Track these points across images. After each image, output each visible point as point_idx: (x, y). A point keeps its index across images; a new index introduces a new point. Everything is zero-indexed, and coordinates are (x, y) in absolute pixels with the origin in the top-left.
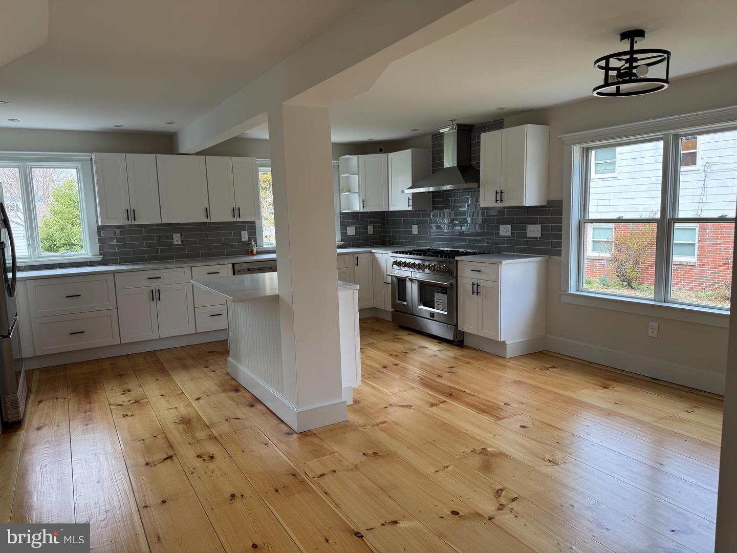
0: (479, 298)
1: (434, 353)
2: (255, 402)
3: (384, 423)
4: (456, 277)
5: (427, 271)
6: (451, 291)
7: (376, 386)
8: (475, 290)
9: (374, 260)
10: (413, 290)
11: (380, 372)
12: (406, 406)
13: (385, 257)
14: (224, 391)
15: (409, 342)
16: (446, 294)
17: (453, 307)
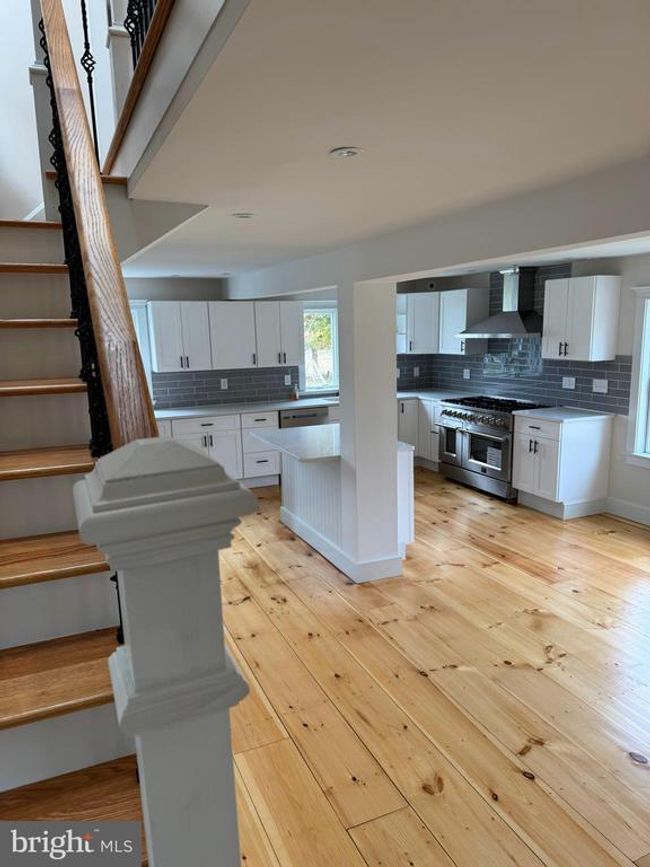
0: (536, 457)
1: (485, 511)
2: (311, 551)
3: (438, 580)
4: (513, 433)
5: (480, 423)
6: (506, 448)
7: (427, 543)
8: (533, 447)
9: (420, 406)
10: (463, 444)
11: (430, 528)
12: (458, 565)
13: (434, 405)
14: (281, 539)
15: (457, 497)
16: (499, 448)
17: (507, 462)
